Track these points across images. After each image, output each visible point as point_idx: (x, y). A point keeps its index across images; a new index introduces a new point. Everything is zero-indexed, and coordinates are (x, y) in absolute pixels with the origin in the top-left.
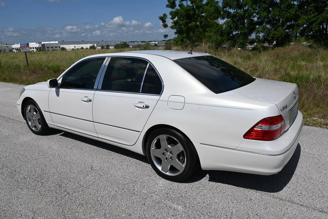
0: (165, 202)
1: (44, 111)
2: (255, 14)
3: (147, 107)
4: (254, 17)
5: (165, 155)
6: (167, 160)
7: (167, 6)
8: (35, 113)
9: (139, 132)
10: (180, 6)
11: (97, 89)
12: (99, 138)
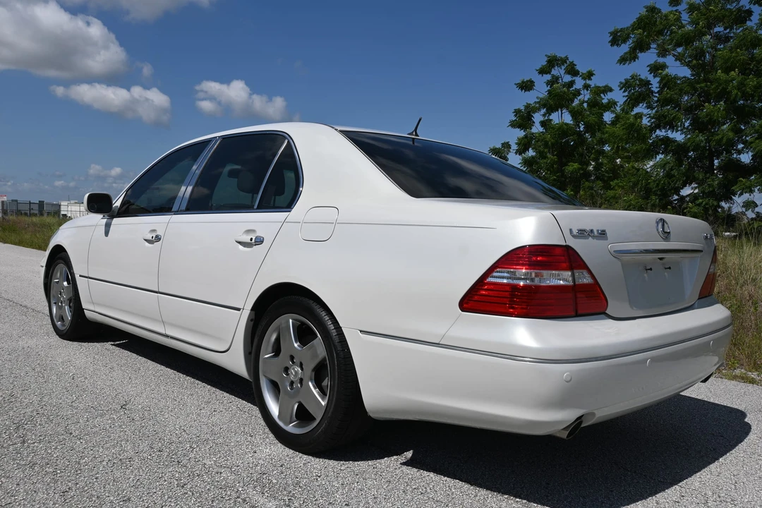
0: (240, 489)
1: (80, 276)
2: (740, 146)
3: (259, 241)
4: (739, 152)
5: (287, 374)
6: (291, 389)
7: (513, 125)
8: (65, 283)
9: (238, 309)
10: (543, 124)
11: (178, 212)
12: (167, 336)
